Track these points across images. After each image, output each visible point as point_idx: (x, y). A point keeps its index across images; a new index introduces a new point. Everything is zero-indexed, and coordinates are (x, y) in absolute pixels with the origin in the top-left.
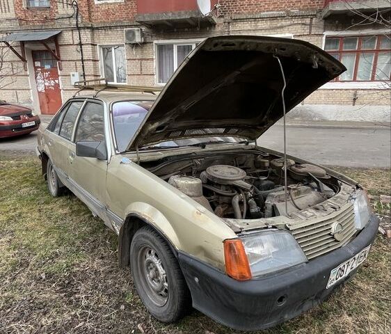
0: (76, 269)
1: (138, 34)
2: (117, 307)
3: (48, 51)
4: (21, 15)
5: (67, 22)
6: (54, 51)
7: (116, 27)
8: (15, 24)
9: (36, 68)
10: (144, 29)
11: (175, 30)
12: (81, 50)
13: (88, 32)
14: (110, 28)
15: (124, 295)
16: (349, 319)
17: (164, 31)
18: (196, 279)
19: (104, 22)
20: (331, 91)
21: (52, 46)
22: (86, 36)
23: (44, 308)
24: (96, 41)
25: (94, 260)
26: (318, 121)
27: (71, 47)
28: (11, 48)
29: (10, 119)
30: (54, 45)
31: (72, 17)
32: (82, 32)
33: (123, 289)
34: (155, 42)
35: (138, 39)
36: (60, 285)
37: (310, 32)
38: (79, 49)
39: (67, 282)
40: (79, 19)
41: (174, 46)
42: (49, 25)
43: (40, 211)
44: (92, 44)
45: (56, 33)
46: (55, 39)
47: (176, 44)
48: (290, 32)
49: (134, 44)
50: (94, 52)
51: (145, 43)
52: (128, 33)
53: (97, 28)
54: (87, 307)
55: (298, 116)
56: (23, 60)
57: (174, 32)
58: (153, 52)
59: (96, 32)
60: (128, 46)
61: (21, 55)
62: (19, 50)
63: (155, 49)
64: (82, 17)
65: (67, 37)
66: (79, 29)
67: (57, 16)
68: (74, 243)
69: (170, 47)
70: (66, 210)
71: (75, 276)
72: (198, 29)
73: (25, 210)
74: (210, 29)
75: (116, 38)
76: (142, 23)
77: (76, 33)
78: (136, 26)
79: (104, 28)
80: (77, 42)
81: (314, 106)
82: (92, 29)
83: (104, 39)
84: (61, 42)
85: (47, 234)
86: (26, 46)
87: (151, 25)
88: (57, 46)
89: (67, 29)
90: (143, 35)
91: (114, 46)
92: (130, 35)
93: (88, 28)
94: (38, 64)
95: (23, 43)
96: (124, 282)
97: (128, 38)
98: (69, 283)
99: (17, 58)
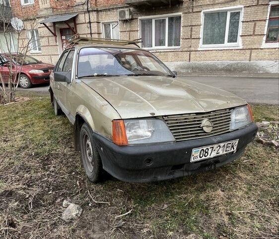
0: (53, 152)
1: (127, 13)
2: (71, 173)
3: (69, 29)
4: (54, 5)
5: (81, 7)
6: (73, 28)
7: (113, 9)
8: (50, 12)
9: (62, 40)
10: (132, 9)
11: (154, 8)
12: (90, 27)
13: (95, 14)
14: (109, 10)
15: (76, 167)
16: (222, 193)
17: (146, 10)
18: (102, 148)
19: (105, 6)
20: (274, 50)
21: (72, 25)
22: (93, 17)
23: (28, 169)
24: (100, 20)
25: (65, 148)
26: (262, 74)
27: (84, 25)
28: (47, 27)
29: (42, 72)
30: (73, 24)
31: (84, 4)
32: (91, 14)
33: (77, 164)
34: (140, 18)
35: (127, 17)
36: (42, 160)
37: (258, 3)
38: (89, 26)
39: (46, 158)
40: (89, 5)
41: (153, 20)
42: (70, 10)
43: (44, 122)
44: (97, 22)
45: (75, 15)
46: (74, 19)
47: (154, 18)
48: (241, 4)
49: (125, 20)
50: (98, 27)
51: (132, 19)
52: (120, 13)
53: (101, 11)
54: (53, 172)
55: (246, 70)
56: (55, 35)
57: (152, 9)
58: (137, 26)
59: (100, 13)
60: (121, 22)
61: (53, 32)
62: (52, 29)
63: (139, 23)
64: (91, 4)
65: (82, 18)
66: (89, 12)
67: (75, 4)
68: (57, 139)
69: (150, 21)
70: (60, 122)
71: (52, 156)
72: (170, 7)
73: (36, 121)
74: (179, 6)
75: (113, 17)
76: (130, 5)
77: (87, 15)
78: (127, 7)
79: (105, 10)
80: (87, 21)
81: (259, 62)
82: (97, 11)
83: (106, 18)
84: (78, 22)
85: (43, 134)
86: (56, 25)
87: (136, 6)
88: (76, 25)
89: (81, 13)
90: (131, 13)
91: (112, 22)
92: (122, 14)
93: (95, 11)
94: (64, 38)
95: (54, 23)
96: (79, 161)
97: (120, 16)
98: (47, 159)
99: (51, 34)
